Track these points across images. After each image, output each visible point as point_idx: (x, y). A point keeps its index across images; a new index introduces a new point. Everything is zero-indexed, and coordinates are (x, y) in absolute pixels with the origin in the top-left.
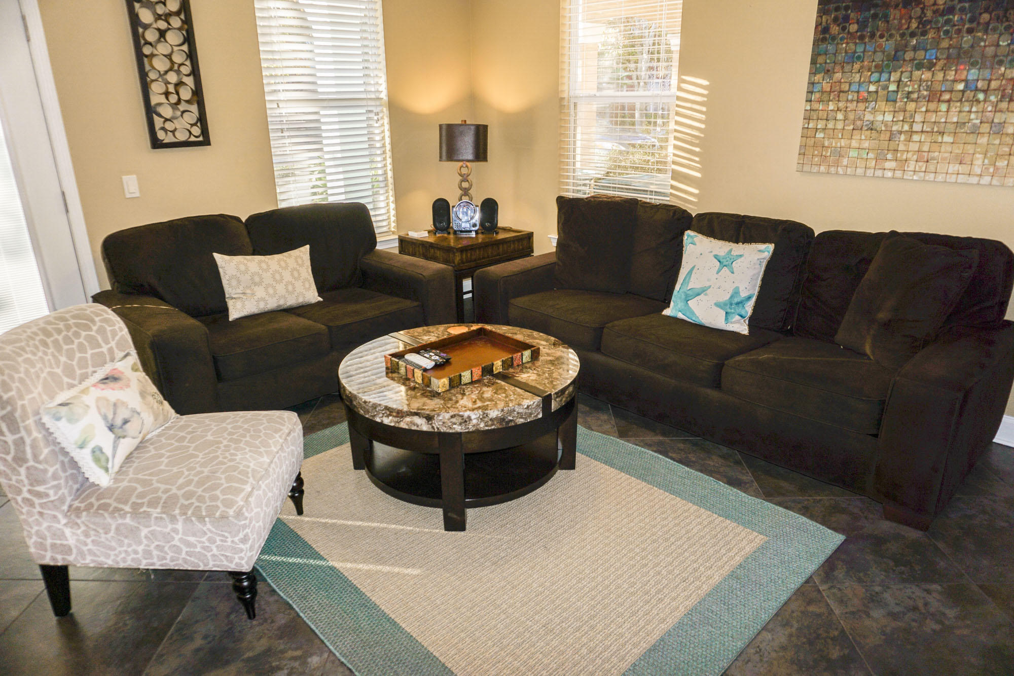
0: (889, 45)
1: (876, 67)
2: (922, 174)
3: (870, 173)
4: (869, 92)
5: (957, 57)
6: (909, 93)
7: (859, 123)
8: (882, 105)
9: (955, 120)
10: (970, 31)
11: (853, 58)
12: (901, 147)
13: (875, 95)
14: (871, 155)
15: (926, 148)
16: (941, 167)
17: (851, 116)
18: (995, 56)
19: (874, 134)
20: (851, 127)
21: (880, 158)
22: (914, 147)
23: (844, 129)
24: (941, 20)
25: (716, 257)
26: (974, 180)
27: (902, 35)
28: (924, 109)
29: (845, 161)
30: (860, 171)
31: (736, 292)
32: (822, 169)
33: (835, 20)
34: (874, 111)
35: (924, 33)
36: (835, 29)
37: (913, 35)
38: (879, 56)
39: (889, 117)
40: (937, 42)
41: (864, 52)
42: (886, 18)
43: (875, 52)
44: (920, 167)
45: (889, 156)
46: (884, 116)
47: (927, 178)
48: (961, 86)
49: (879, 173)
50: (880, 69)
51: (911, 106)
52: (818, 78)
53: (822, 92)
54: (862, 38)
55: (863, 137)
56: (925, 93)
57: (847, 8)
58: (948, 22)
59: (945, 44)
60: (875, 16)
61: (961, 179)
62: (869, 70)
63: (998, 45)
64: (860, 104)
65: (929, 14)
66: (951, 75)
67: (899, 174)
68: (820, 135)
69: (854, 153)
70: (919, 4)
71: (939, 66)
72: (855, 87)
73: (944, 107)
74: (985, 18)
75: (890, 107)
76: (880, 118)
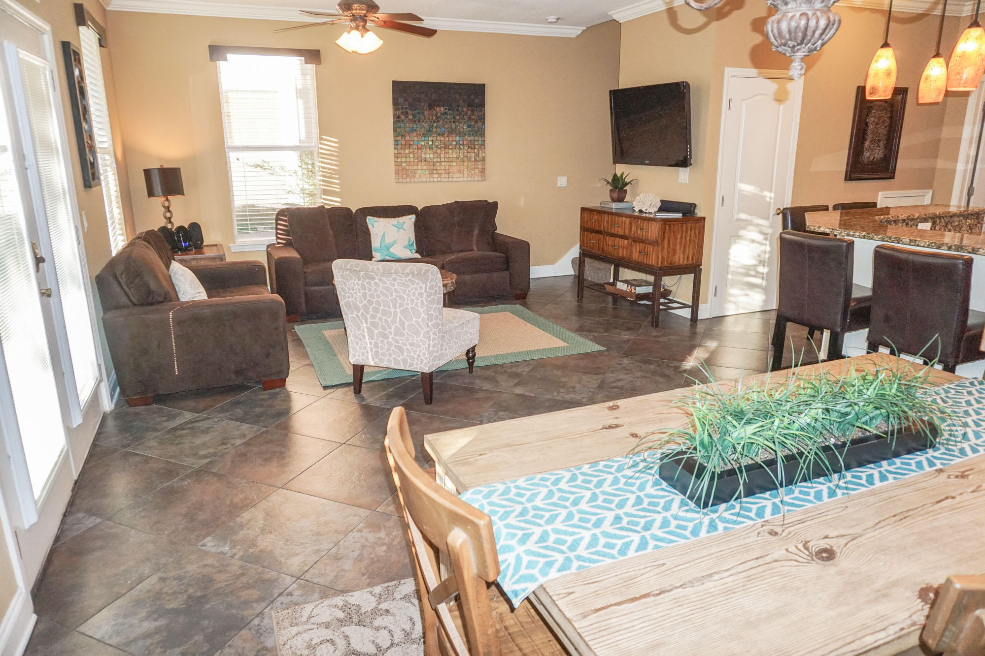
0: (426, 125)
2: (448, 179)
3: (428, 180)
4: (422, 145)
5: (451, 132)
6: (437, 145)
7: (420, 158)
8: (428, 150)
9: (455, 156)
10: (454, 122)
11: (413, 130)
12: (438, 168)
13: (424, 146)
14: (427, 172)
15: (447, 168)
16: (454, 175)
17: (416, 156)
18: (463, 132)
19: (427, 163)
20: (417, 160)
21: (431, 173)
22: (443, 168)
23: (414, 161)
24: (444, 117)
25: (393, 225)
26: (466, 179)
27: (431, 122)
28: (444, 152)
29: (417, 176)
30: (424, 180)
31: (410, 239)
32: (408, 180)
33: (402, 113)
34: (425, 153)
35: (438, 122)
36: (403, 117)
37: (434, 122)
38: (423, 130)
39: (431, 156)
40: (444, 125)
41: (417, 128)
42: (423, 113)
43: (421, 128)
44: (447, 176)
45: (434, 172)
46: (429, 156)
47: (450, 180)
48: (455, 143)
49: (432, 180)
50: (424, 135)
51: (439, 151)
52: (399, 138)
53: (402, 145)
54: (415, 121)
55: (423, 165)
56: (443, 145)
57: (406, 108)
58: (446, 118)
59: (446, 126)
60: (419, 113)
61: (462, 179)
62: (420, 135)
63: (463, 128)
64: (419, 150)
65: (439, 114)
66: (451, 139)
67: (439, 179)
68: (404, 165)
69: (420, 172)
70: (435, 109)
71: (446, 135)
72: (416, 143)
73: (450, 151)
74: (457, 117)
75: (431, 151)
76: (428, 156)
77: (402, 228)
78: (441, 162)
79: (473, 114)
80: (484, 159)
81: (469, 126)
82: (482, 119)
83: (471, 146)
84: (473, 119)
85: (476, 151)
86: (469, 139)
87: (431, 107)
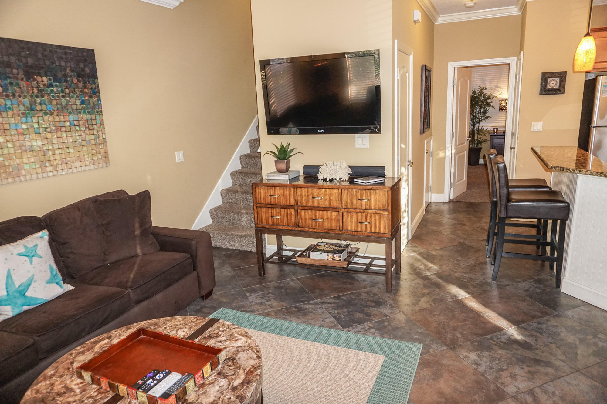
0: (26, 101)
1: (23, 114)
2: (66, 170)
3: (40, 176)
4: (23, 129)
5: (62, 109)
6: (46, 128)
7: (23, 148)
8: (33, 136)
9: (71, 141)
10: (63, 97)
11: (6, 108)
12: (52, 158)
13: (27, 131)
14: (37, 166)
15: (63, 157)
16: (73, 165)
17: (17, 144)
18: (77, 109)
19: (35, 153)
20: (20, 151)
21: (43, 167)
22: (58, 157)
23: (15, 153)
24: (49, 90)
25: (19, 255)
26: (88, 168)
27: (31, 96)
28: (56, 136)
29: (23, 172)
30: (34, 176)
31: (50, 268)
32: (10, 180)
34: (30, 140)
35: (42, 96)
37: (37, 97)
38: (22, 108)
39: (39, 143)
40: (50, 101)
41: (12, 105)
42: (18, 85)
43: (19, 105)
44: (64, 167)
45: (47, 164)
46: (37, 143)
47: (69, 172)
48: (68, 124)
49: (45, 175)
50: (25, 115)
51: (49, 136)
54: (7, 96)
55: (29, 156)
56: (54, 128)
58: (52, 91)
59: (54, 102)
60: (11, 84)
61: (83, 168)
62: (19, 115)
63: (76, 105)
64: (20, 137)
65: (41, 86)
66: (62, 118)
67: (55, 173)
68: (1, 159)
69: (26, 167)
70: (34, 80)
71: (55, 113)
72: (13, 126)
73: (64, 135)
74: (67, 91)
75: (38, 137)
76: (35, 143)
77: (36, 255)
78: (54, 149)
79: (85, 87)
80: (105, 142)
81: (83, 102)
82: (96, 92)
83: (89, 127)
84: (86, 93)
85: (95, 132)
86: (85, 117)
87: (29, 75)
